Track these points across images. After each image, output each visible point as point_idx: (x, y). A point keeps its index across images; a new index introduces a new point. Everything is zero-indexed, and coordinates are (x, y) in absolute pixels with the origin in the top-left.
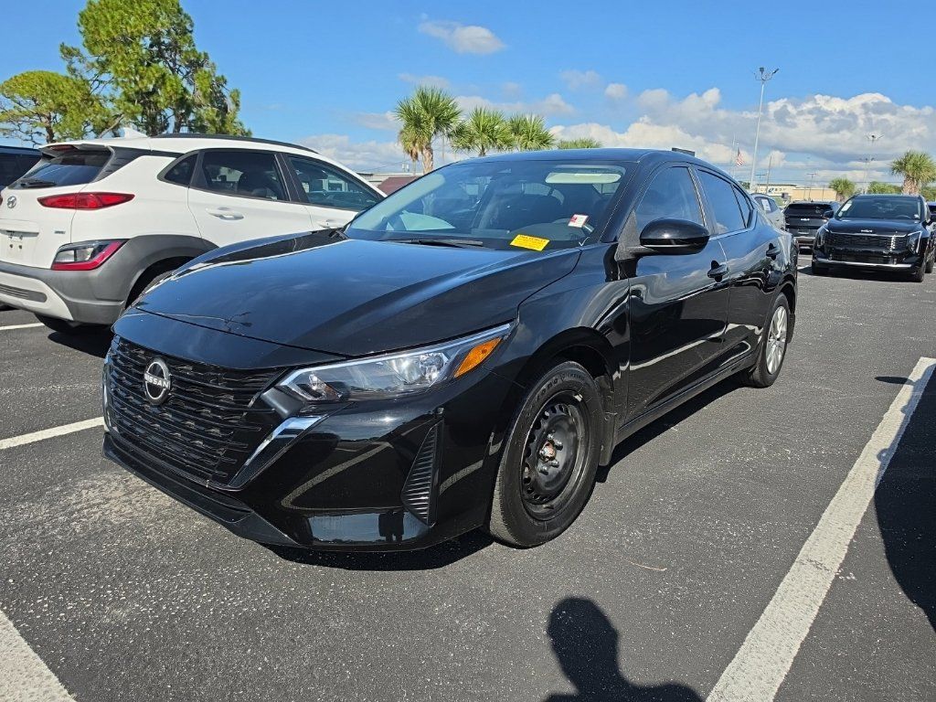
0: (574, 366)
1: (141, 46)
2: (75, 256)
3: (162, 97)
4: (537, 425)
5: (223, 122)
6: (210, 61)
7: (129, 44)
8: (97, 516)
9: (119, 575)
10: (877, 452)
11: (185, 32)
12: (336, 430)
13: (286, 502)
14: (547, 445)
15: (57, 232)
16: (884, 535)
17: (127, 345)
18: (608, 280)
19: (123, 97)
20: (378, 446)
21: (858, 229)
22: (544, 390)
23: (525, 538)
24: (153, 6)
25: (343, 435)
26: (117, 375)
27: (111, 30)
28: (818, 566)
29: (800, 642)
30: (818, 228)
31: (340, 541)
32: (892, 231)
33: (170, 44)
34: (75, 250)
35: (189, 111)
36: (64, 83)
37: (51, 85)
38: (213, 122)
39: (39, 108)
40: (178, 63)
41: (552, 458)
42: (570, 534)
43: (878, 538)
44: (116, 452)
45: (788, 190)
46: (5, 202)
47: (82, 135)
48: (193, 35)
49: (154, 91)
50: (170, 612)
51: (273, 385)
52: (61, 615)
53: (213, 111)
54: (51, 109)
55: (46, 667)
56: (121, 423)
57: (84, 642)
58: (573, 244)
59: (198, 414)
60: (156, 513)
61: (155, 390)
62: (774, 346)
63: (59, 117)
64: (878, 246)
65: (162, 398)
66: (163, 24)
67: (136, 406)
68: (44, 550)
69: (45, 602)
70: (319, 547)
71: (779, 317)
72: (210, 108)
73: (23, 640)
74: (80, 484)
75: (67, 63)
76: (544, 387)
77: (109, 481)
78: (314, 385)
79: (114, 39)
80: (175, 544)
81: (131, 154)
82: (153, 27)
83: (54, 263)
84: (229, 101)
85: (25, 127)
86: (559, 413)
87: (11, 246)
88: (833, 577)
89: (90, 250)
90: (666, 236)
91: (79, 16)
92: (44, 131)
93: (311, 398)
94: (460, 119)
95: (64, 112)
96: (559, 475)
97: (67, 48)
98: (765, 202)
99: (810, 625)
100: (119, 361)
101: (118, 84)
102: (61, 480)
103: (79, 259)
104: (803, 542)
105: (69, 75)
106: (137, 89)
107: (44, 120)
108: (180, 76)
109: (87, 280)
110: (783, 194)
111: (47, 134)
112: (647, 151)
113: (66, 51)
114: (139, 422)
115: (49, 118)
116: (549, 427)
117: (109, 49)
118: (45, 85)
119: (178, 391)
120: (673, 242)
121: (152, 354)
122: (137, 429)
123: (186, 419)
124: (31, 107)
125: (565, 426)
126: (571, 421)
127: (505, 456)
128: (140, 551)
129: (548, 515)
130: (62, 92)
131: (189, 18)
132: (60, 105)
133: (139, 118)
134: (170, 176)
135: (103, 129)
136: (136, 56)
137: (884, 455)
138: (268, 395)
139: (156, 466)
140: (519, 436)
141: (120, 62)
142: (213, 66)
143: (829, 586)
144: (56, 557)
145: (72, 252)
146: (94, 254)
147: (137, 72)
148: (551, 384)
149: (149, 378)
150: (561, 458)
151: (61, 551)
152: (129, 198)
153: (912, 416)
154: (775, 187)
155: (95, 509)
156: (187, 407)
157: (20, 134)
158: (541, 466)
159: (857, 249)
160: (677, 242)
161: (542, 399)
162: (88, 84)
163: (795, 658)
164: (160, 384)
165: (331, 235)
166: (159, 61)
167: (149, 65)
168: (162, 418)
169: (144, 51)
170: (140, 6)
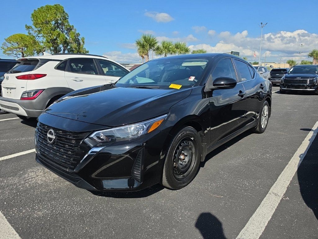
0: (190, 128)
1: (52, 24)
2: (28, 95)
3: (59, 41)
4: (178, 148)
5: (79, 48)
6: (74, 28)
7: (48, 24)
8: (34, 181)
9: (40, 200)
10: (299, 155)
11: (66, 19)
12: (110, 151)
13: (93, 176)
14: (182, 155)
15: (22, 87)
16: (300, 184)
17: (42, 125)
18: (203, 98)
19: (46, 41)
20: (124, 156)
21: (296, 77)
22: (180, 136)
23: (175, 187)
24: (55, 11)
25: (113, 153)
26: (39, 135)
27: (42, 19)
28: (276, 195)
29: (268, 221)
30: (281, 77)
31: (114, 189)
32: (308, 78)
33: (61, 23)
34: (28, 93)
35: (68, 45)
36: (27, 37)
37: (22, 38)
38: (76, 49)
39: (19, 46)
40: (64, 29)
41: (184, 159)
42: (191, 185)
43: (298, 185)
44: (39, 160)
45: (272, 64)
46: (5, 78)
47: (33, 54)
48: (68, 20)
49: (56, 39)
50: (56, 213)
51: (88, 137)
52: (21, 214)
53: (76, 45)
54: (23, 46)
55: (15, 231)
56: (40, 150)
57: (28, 223)
58: (190, 86)
59: (64, 147)
60: (53, 180)
61: (50, 139)
62: (264, 119)
63: (26, 49)
64: (303, 83)
65: (53, 142)
66: (59, 16)
67: (45, 145)
68: (16, 193)
69: (16, 210)
70: (106, 191)
71: (265, 109)
72: (74, 44)
73: (8, 222)
74: (29, 171)
75: (28, 31)
76: (180, 135)
77: (38, 170)
78: (102, 136)
79: (43, 22)
80: (59, 190)
81: (46, 61)
82: (56, 18)
83: (21, 98)
84: (81, 41)
85: (15, 52)
86: (186, 144)
87: (8, 92)
88: (281, 198)
89: (33, 93)
90: (222, 83)
91: (31, 15)
92: (21, 53)
93: (100, 141)
94: (158, 44)
95: (27, 47)
96: (186, 165)
97: (27, 26)
98: (263, 69)
99: (272, 215)
100: (39, 130)
101: (44, 37)
102: (23, 169)
103: (29, 96)
104: (271, 187)
105: (29, 35)
106: (51, 38)
107: (21, 50)
108: (64, 34)
109: (32, 103)
110: (271, 66)
111: (22, 54)
112: (216, 54)
113: (27, 27)
114: (46, 150)
115: (22, 49)
116: (182, 149)
117: (41, 26)
118: (20, 38)
119: (58, 139)
120: (225, 85)
121: (49, 127)
122: (46, 152)
123: (60, 149)
124: (17, 46)
125: (188, 148)
126: (190, 147)
127: (166, 159)
128: (47, 193)
129: (183, 179)
130: (26, 40)
131: (67, 14)
132: (25, 45)
133: (51, 48)
134: (58, 68)
135: (40, 52)
136: (50, 28)
137: (302, 156)
138: (87, 140)
139: (51, 164)
140: (171, 152)
141: (45, 30)
142: (75, 30)
143: (279, 202)
144: (20, 195)
145: (27, 94)
146: (34, 94)
147: (51, 33)
148: (182, 134)
149: (49, 135)
150: (187, 159)
151: (22, 193)
152: (45, 75)
153: (313, 142)
154: (268, 64)
155: (33, 179)
156: (61, 145)
157: (13, 55)
158: (180, 162)
159: (296, 84)
160: (226, 85)
161: (179, 139)
162: (35, 38)
163: (266, 227)
164: (52, 137)
165: (110, 86)
166: (57, 29)
167: (54, 30)
168: (53, 148)
169: (53, 26)
170: (51, 11)
